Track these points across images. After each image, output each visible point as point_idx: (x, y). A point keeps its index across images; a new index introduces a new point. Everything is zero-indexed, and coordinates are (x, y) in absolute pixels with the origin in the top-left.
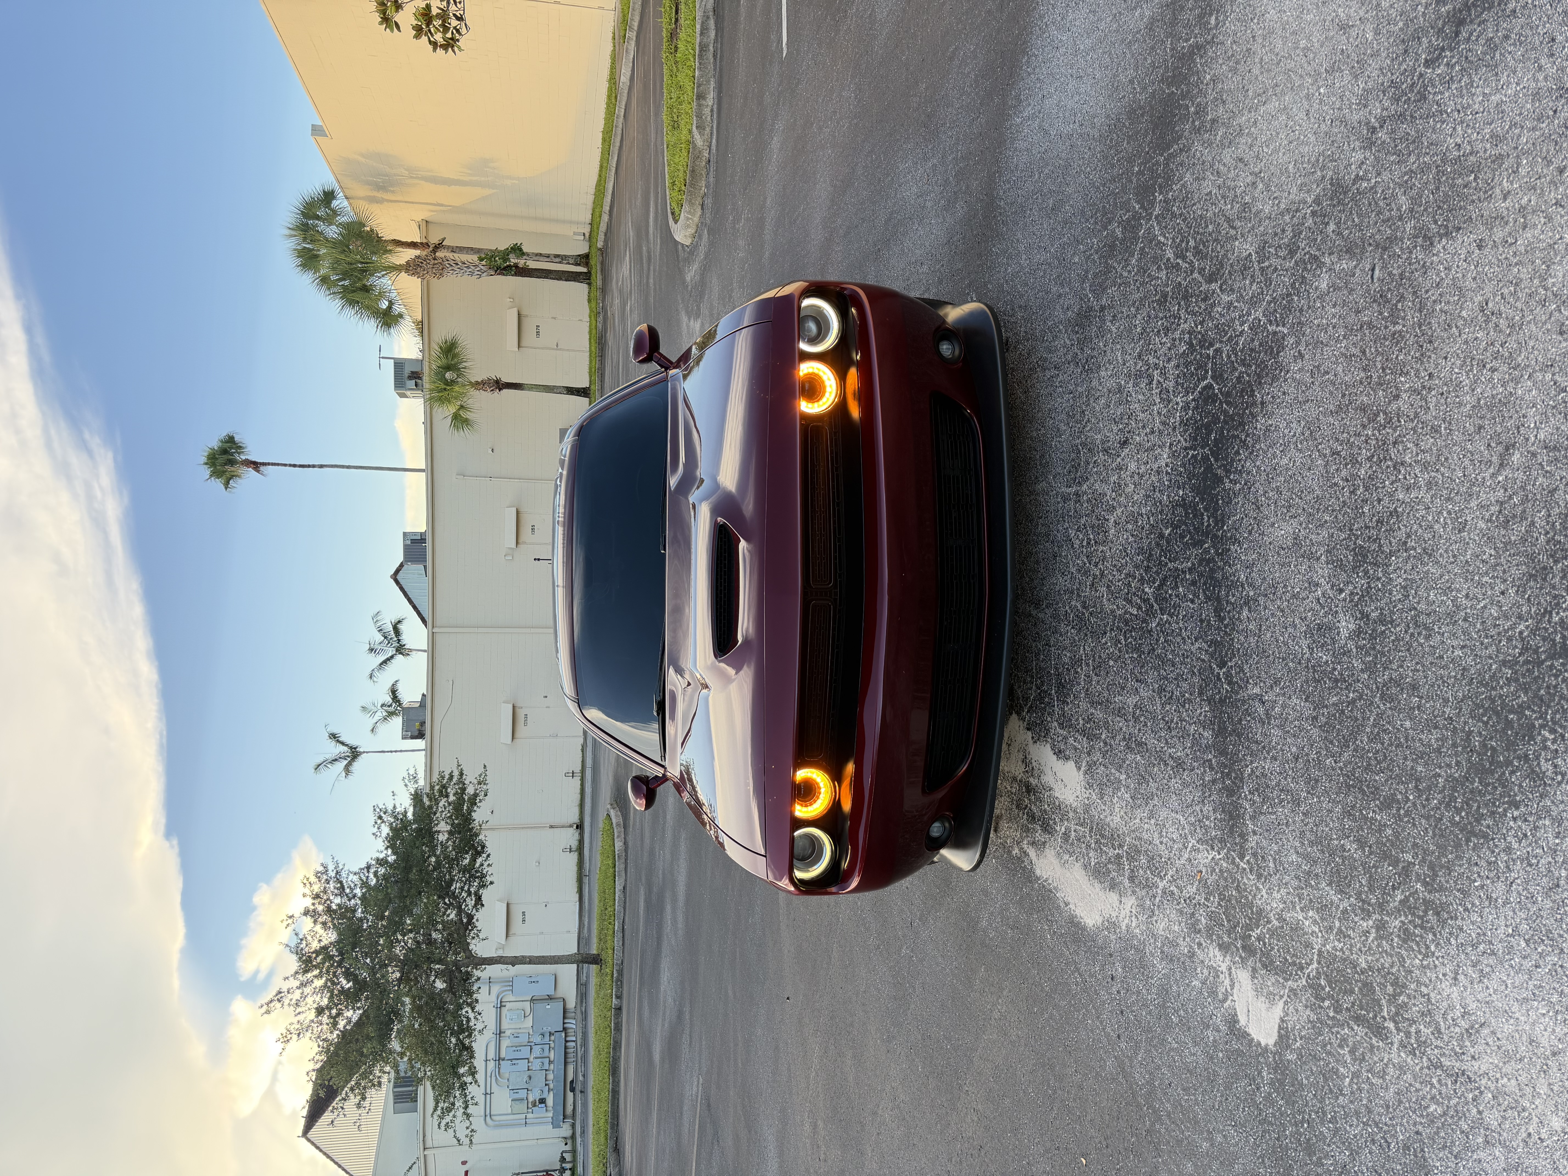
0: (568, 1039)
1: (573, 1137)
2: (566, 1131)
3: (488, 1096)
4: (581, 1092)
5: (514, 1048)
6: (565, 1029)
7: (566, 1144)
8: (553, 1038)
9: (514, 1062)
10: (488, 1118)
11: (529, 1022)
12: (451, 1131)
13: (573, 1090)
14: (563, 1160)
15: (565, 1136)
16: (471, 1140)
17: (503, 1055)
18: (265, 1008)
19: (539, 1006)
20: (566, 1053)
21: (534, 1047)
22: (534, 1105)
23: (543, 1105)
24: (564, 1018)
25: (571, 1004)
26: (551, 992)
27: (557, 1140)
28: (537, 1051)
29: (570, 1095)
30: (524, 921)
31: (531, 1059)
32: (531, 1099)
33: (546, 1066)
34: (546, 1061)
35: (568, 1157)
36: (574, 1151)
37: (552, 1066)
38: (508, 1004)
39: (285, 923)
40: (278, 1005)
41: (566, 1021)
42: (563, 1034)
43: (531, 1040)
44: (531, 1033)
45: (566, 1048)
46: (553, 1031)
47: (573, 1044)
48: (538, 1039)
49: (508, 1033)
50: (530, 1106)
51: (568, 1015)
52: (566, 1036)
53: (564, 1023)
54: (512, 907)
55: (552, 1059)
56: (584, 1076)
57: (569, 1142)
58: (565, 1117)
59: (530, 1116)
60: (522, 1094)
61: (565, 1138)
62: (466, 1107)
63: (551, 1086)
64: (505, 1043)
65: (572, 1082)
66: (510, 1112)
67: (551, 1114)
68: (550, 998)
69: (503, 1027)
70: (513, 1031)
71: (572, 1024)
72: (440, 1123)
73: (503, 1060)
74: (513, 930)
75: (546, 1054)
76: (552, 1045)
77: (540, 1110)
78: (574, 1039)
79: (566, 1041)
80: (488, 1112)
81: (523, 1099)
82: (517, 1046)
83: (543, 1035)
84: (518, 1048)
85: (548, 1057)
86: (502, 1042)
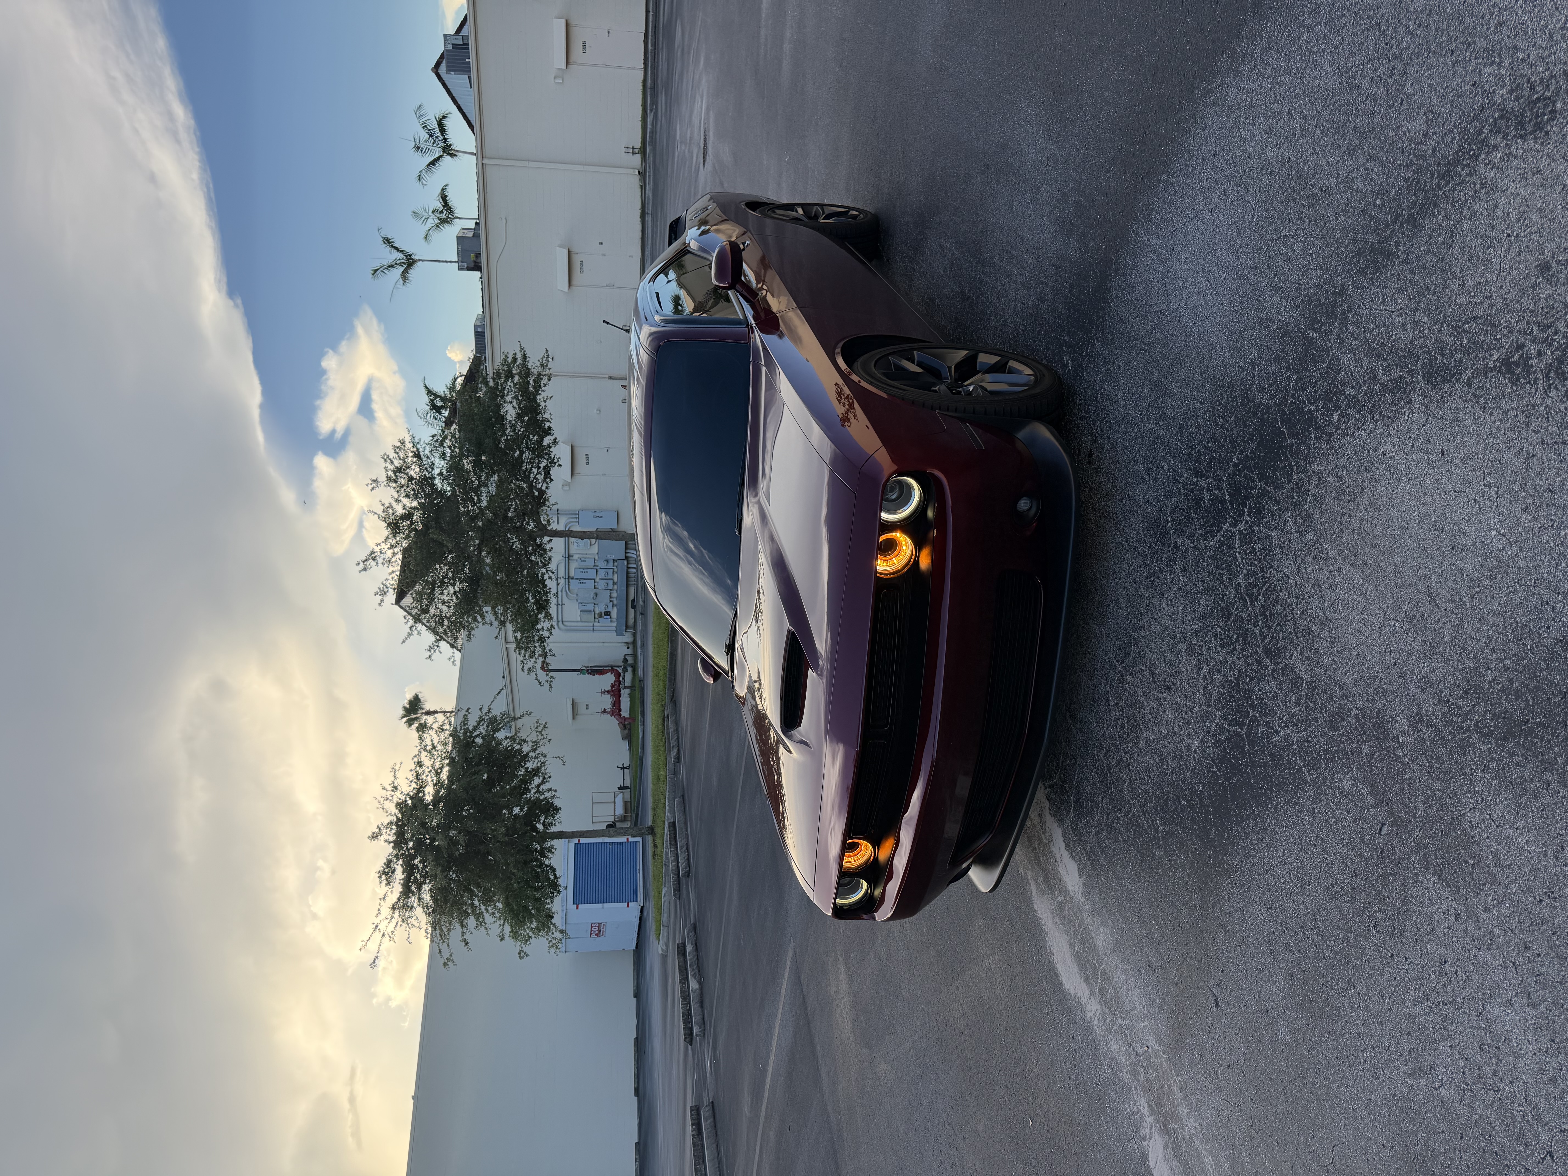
0: (630, 566)
1: (634, 643)
2: (628, 637)
3: (560, 607)
4: (642, 614)
5: (582, 570)
6: (627, 558)
7: (628, 648)
8: (616, 564)
9: (582, 581)
10: (560, 623)
11: (594, 549)
13: (634, 607)
14: (625, 662)
15: (627, 641)
17: (572, 574)
18: (362, 566)
20: (628, 577)
21: (599, 570)
22: (600, 616)
23: (608, 617)
24: (626, 548)
26: (615, 526)
27: (620, 645)
28: (602, 574)
29: (632, 612)
30: (588, 461)
31: (597, 580)
32: (597, 612)
33: (611, 587)
34: (611, 582)
35: (630, 660)
36: (635, 655)
37: (615, 587)
39: (370, 487)
40: (373, 563)
41: (628, 551)
42: (625, 562)
43: (597, 564)
44: (596, 558)
45: (628, 573)
46: (616, 559)
47: (634, 570)
48: (602, 564)
49: (576, 557)
50: (597, 616)
51: (630, 546)
52: (628, 564)
53: (626, 553)
54: (577, 448)
55: (615, 580)
56: (644, 602)
57: (631, 646)
58: (627, 627)
59: (596, 624)
60: (590, 607)
61: (627, 643)
63: (615, 602)
64: (573, 565)
65: (633, 601)
66: (579, 619)
67: (615, 624)
69: (571, 552)
70: (581, 556)
71: (633, 554)
73: (572, 578)
74: (577, 470)
75: (610, 576)
76: (616, 570)
77: (605, 621)
78: (635, 566)
79: (628, 568)
80: (560, 619)
81: (591, 611)
82: (584, 569)
83: (607, 561)
84: (585, 570)
85: (613, 579)
86: (571, 564)
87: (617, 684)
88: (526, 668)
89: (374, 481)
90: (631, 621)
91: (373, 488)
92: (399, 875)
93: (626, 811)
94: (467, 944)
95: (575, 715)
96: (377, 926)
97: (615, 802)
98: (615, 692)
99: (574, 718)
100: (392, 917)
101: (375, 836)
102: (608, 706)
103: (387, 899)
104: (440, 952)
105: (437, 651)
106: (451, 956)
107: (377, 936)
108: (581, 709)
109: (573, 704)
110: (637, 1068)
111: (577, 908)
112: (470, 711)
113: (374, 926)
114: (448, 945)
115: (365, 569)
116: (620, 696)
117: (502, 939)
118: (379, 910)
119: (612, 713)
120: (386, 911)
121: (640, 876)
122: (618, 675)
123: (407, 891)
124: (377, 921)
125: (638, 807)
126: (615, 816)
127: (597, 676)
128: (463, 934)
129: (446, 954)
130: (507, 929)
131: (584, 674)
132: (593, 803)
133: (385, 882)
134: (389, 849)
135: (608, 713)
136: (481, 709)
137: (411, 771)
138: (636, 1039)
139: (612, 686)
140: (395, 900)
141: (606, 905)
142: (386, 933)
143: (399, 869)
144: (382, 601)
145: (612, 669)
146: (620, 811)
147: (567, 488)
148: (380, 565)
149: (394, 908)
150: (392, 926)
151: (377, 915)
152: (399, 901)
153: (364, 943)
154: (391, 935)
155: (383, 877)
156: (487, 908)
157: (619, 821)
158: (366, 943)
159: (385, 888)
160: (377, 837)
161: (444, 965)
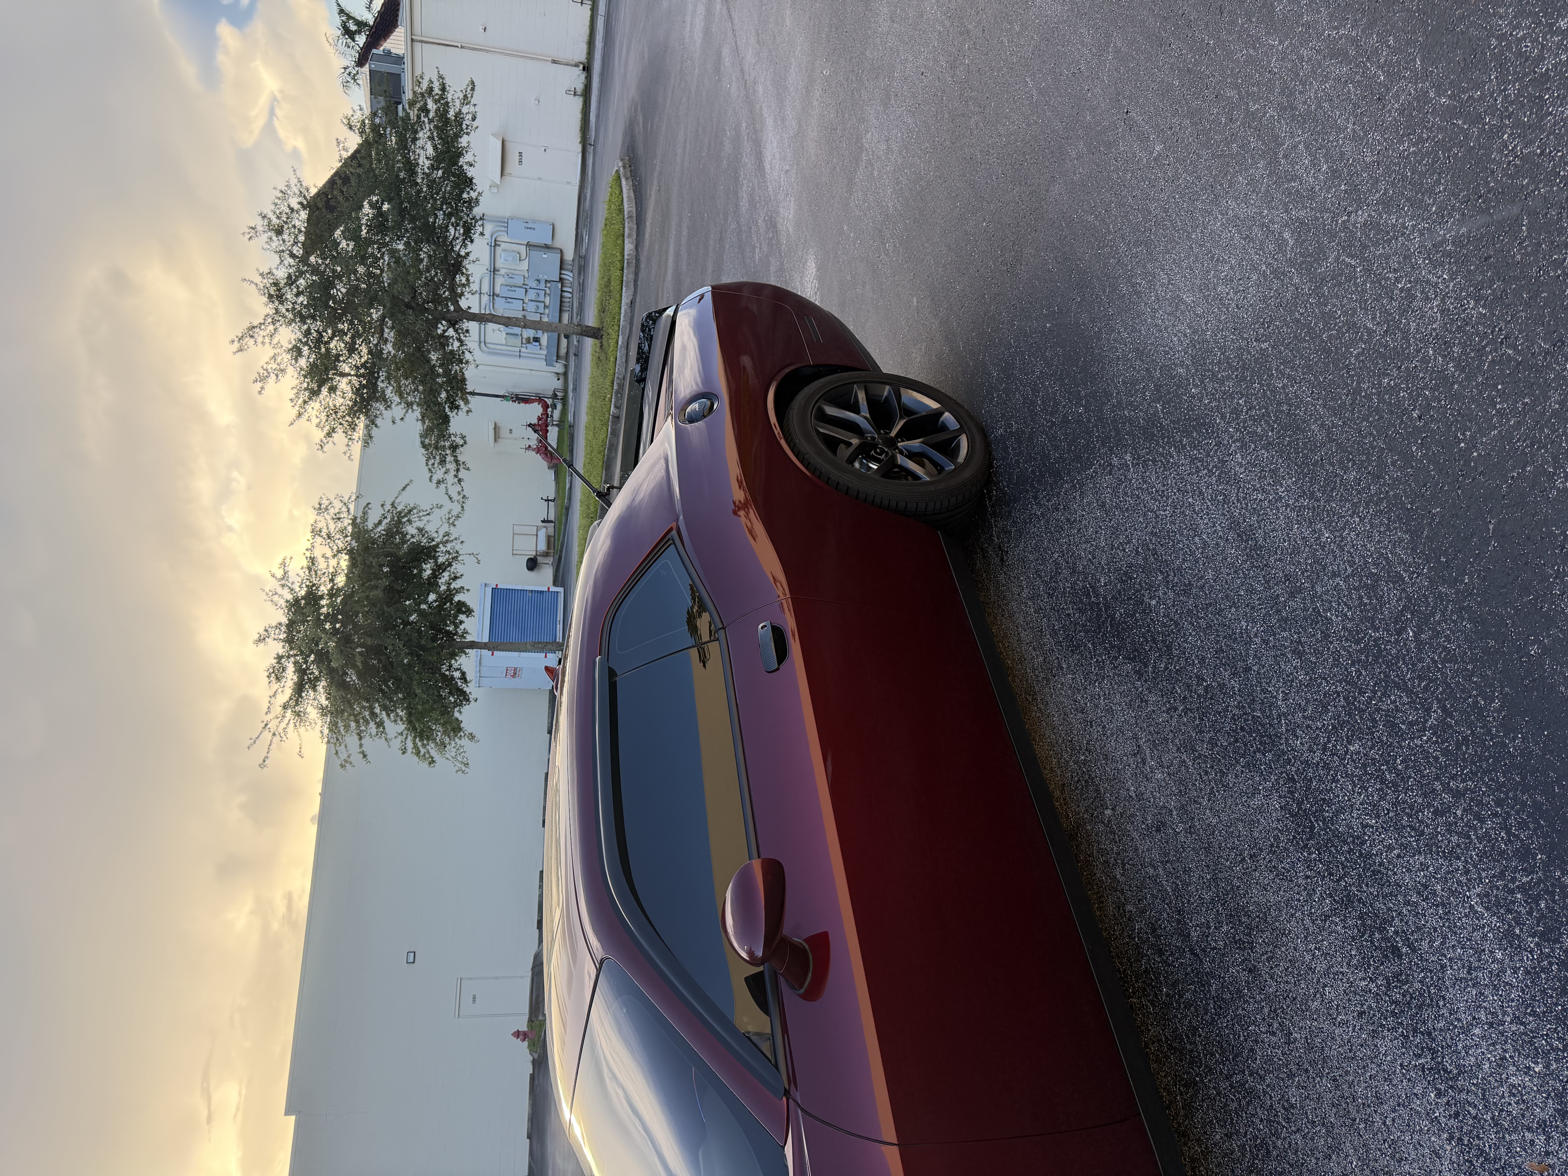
0: (565, 289)
1: (565, 374)
2: (559, 368)
4: (575, 355)
5: (509, 288)
6: (561, 279)
7: (559, 380)
8: (548, 285)
9: (509, 300)
10: (483, 344)
11: (525, 265)
12: (442, 486)
13: (566, 336)
14: (555, 396)
15: (557, 371)
16: (462, 507)
17: (497, 291)
19: (535, 253)
20: (561, 302)
21: (529, 290)
22: (528, 341)
23: (537, 344)
24: (561, 268)
25: (569, 256)
26: (549, 242)
27: (550, 374)
28: (532, 294)
29: (564, 342)
30: (520, 162)
31: (526, 301)
32: (525, 336)
33: (541, 310)
34: (541, 305)
35: (560, 393)
36: (565, 390)
37: (547, 311)
38: (502, 244)
41: (563, 272)
42: (560, 285)
43: (526, 283)
44: (526, 276)
45: (562, 297)
46: (549, 279)
47: (570, 295)
48: (534, 284)
49: (502, 272)
50: (524, 341)
51: (565, 266)
52: (562, 286)
53: (561, 274)
54: (508, 145)
55: (547, 304)
57: (562, 378)
58: (558, 357)
59: (523, 350)
61: (558, 374)
62: (458, 470)
63: (546, 328)
64: (499, 281)
66: (504, 343)
67: (545, 352)
68: (547, 247)
69: (498, 265)
70: (508, 271)
71: (569, 276)
72: (431, 477)
73: (498, 296)
74: (508, 174)
75: (542, 298)
76: (548, 292)
77: (533, 348)
78: (570, 290)
79: (562, 291)
80: (482, 339)
81: (517, 335)
82: (511, 286)
83: (538, 281)
84: (513, 289)
85: (544, 302)
86: (496, 280)
87: (544, 417)
88: (435, 478)
89: (252, 228)
90: (563, 351)
91: (250, 238)
92: (291, 675)
93: (548, 548)
94: (365, 756)
95: (497, 437)
96: (266, 725)
97: (537, 533)
98: (540, 428)
99: (495, 441)
100: (284, 717)
101: (261, 640)
102: (534, 443)
103: (278, 696)
104: (337, 753)
105: (330, 442)
106: (349, 757)
107: (267, 735)
108: (504, 433)
109: (495, 429)
111: (493, 654)
113: (263, 725)
114: (346, 746)
115: (241, 350)
116: (547, 431)
117: (404, 753)
118: (269, 708)
119: (538, 451)
120: (277, 710)
121: (560, 627)
122: (546, 407)
123: (298, 691)
124: (267, 718)
125: (561, 551)
126: (537, 552)
127: (522, 405)
128: (361, 746)
129: (343, 755)
131: (508, 401)
132: (514, 534)
133: (274, 681)
134: (279, 648)
135: (534, 450)
137: (302, 568)
139: (539, 419)
140: (287, 699)
141: (523, 654)
142: (277, 734)
143: (291, 668)
144: (262, 388)
145: (540, 400)
146: (542, 546)
147: (495, 190)
148: (260, 345)
149: (285, 707)
150: (283, 725)
151: (267, 713)
152: (291, 699)
153: (252, 741)
154: (282, 735)
155: (273, 675)
156: (388, 715)
157: (540, 556)
158: (255, 742)
159: (275, 686)
160: (264, 639)
161: (342, 766)
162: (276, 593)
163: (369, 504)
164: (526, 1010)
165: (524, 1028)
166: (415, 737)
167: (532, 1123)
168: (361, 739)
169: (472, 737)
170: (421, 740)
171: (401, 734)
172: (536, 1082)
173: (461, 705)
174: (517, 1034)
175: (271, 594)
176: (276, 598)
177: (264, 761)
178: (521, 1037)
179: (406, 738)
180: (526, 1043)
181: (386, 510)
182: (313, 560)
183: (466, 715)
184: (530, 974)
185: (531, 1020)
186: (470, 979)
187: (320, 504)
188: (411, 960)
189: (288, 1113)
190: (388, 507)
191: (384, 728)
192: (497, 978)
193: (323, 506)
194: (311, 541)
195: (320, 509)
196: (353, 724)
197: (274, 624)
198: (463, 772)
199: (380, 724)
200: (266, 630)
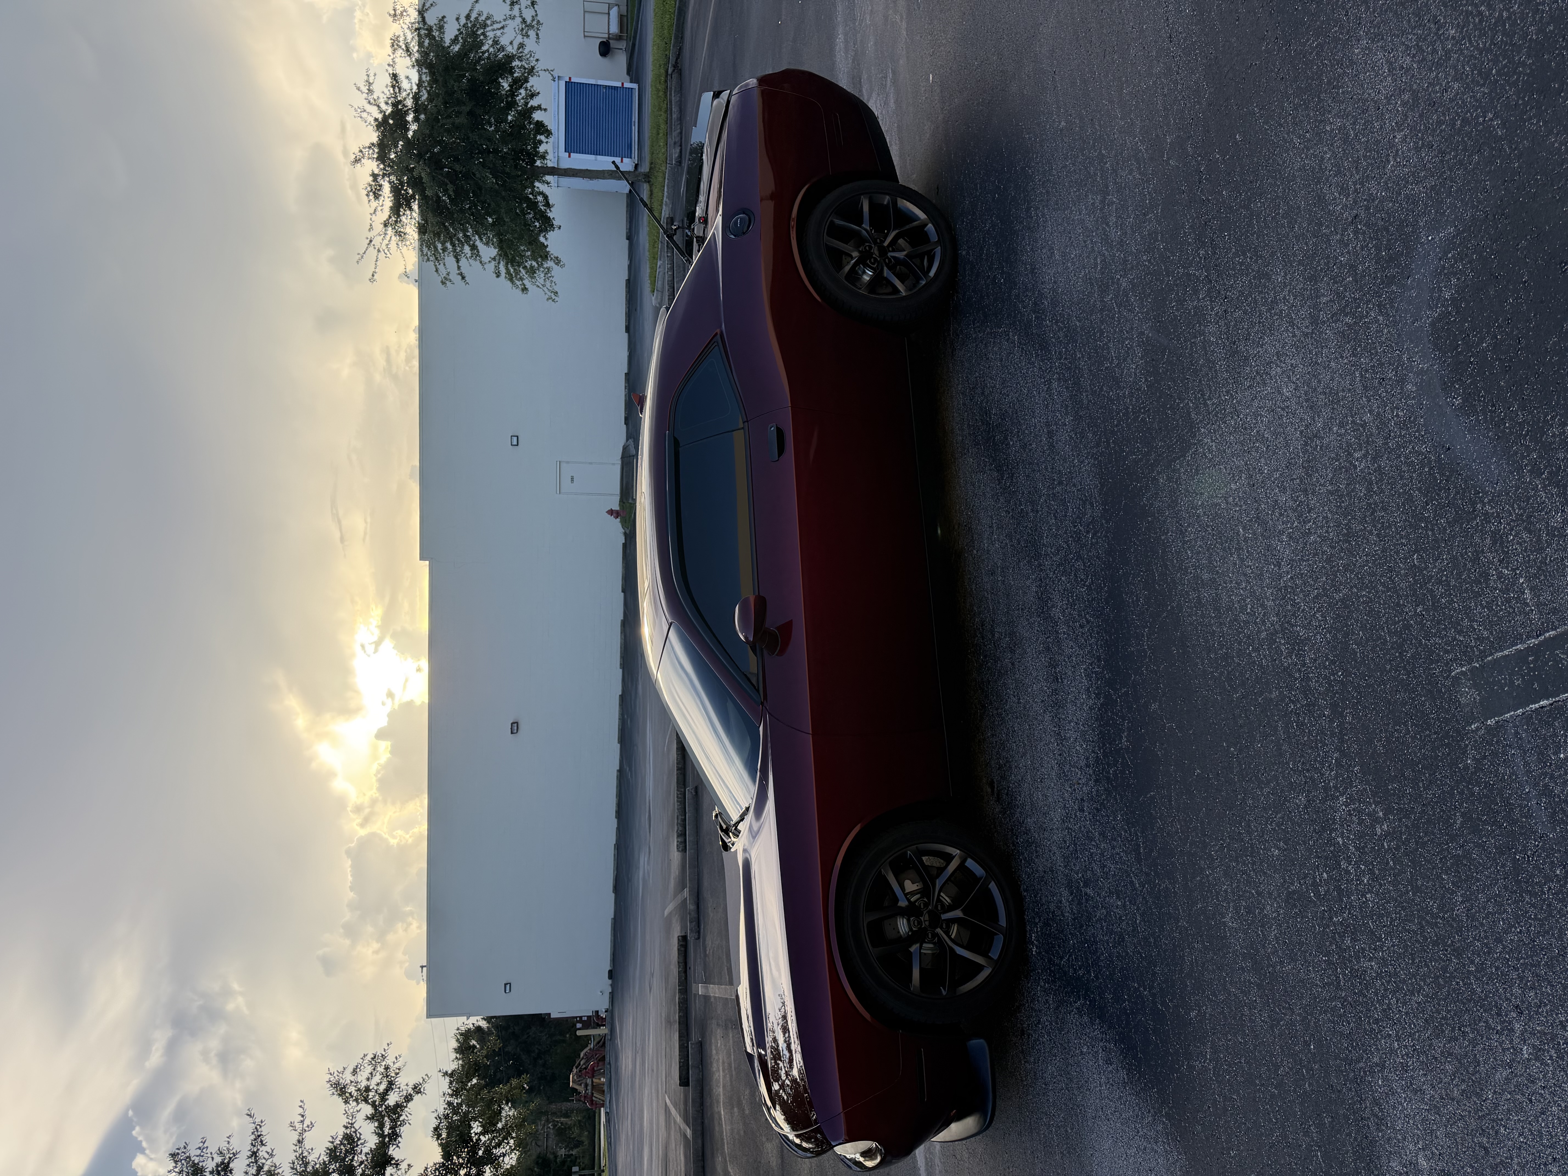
92: (387, 195)
93: (621, 31)
94: (463, 278)
96: (371, 241)
97: (609, 14)
100: (386, 234)
101: (357, 161)
103: (377, 213)
104: (437, 271)
107: (373, 251)
110: (629, 308)
111: (569, 156)
112: (445, 20)
113: (368, 241)
114: (444, 265)
117: (498, 276)
118: (371, 225)
120: (379, 227)
121: (635, 129)
123: (396, 210)
124: (371, 235)
126: (609, 34)
128: (459, 268)
130: (503, 270)
132: (585, 12)
133: (373, 199)
134: (374, 167)
136: (458, 19)
137: (387, 86)
138: (628, 281)
140: (387, 217)
141: (599, 158)
142: (381, 250)
143: (386, 187)
146: (614, 29)
149: (385, 225)
150: (386, 242)
151: (369, 230)
152: (390, 217)
153: (360, 256)
154: (386, 251)
155: (371, 194)
156: (481, 239)
157: (613, 39)
158: (362, 257)
159: (374, 204)
160: (360, 160)
161: (443, 283)
162: (365, 111)
163: (444, 17)
164: (617, 491)
165: (616, 507)
166: (507, 264)
167: (625, 581)
168: (458, 261)
169: (557, 261)
170: (512, 266)
171: (494, 259)
172: (628, 551)
173: (546, 231)
174: (611, 512)
175: (359, 110)
176: (364, 115)
177: (373, 275)
178: (615, 515)
179: (499, 263)
180: (618, 520)
181: (462, 24)
182: (395, 76)
183: (553, 241)
184: (620, 462)
185: (622, 501)
186: (568, 462)
187: (395, 10)
188: (515, 443)
189: (422, 558)
190: (463, 21)
191: (478, 252)
192: (591, 463)
193: (398, 12)
194: (392, 57)
195: (395, 15)
196: (448, 245)
197: (368, 145)
198: (553, 300)
199: (474, 247)
200: (361, 151)
